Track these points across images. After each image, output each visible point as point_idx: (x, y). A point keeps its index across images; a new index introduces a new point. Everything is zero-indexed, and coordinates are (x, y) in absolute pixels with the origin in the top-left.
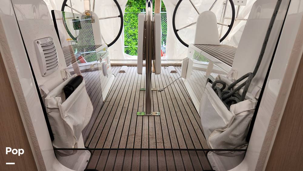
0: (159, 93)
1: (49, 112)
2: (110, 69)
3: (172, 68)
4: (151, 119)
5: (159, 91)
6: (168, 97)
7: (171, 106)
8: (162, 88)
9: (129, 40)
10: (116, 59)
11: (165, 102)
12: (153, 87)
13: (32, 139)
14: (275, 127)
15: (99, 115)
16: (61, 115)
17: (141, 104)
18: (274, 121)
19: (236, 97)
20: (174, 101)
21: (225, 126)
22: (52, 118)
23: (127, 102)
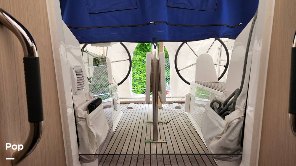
0: (165, 125)
1: (78, 120)
2: (119, 106)
3: (177, 105)
4: (159, 146)
5: (165, 123)
6: (174, 128)
7: (177, 135)
8: (167, 120)
9: (135, 83)
10: (124, 97)
11: (171, 132)
12: (159, 120)
13: (66, 138)
14: (259, 125)
15: (110, 142)
16: (88, 123)
17: (149, 133)
18: (257, 120)
19: (229, 111)
20: (179, 131)
21: (222, 132)
22: (80, 126)
23: (135, 133)
